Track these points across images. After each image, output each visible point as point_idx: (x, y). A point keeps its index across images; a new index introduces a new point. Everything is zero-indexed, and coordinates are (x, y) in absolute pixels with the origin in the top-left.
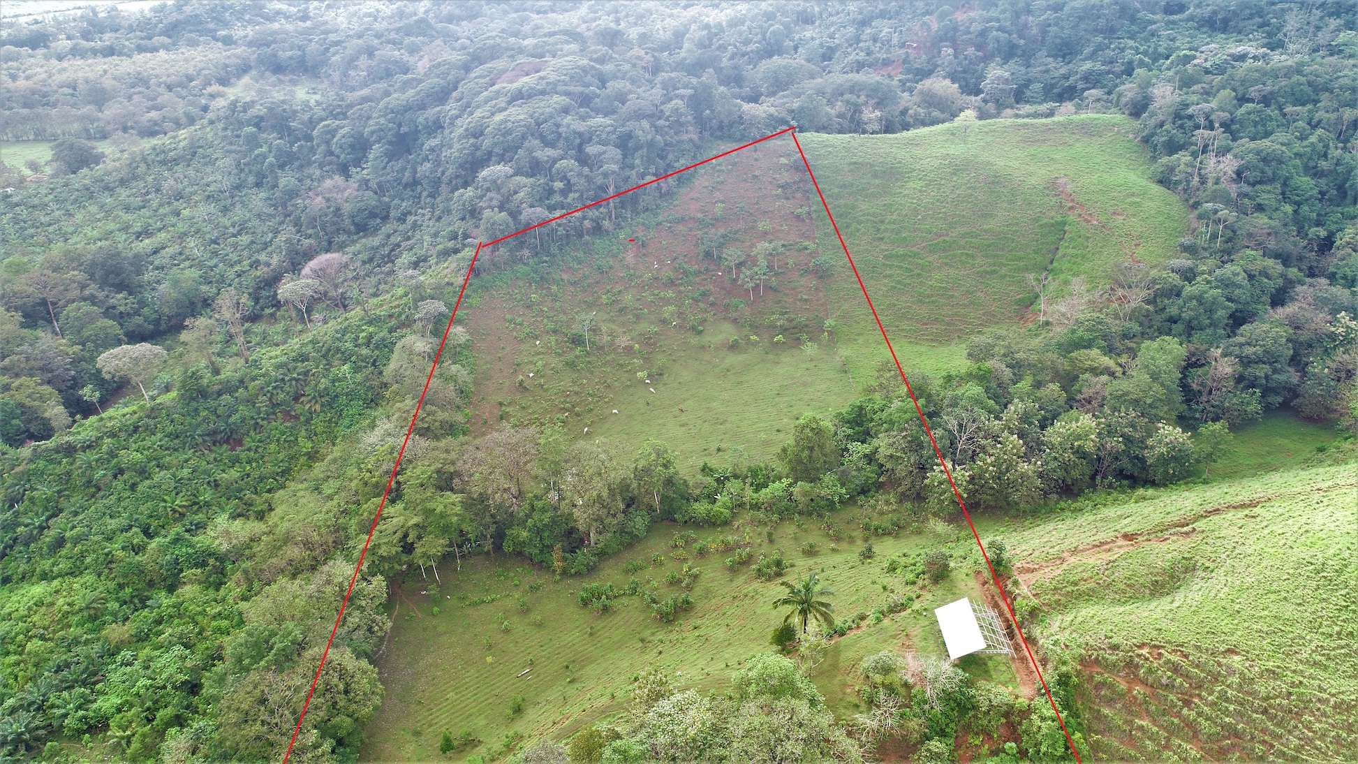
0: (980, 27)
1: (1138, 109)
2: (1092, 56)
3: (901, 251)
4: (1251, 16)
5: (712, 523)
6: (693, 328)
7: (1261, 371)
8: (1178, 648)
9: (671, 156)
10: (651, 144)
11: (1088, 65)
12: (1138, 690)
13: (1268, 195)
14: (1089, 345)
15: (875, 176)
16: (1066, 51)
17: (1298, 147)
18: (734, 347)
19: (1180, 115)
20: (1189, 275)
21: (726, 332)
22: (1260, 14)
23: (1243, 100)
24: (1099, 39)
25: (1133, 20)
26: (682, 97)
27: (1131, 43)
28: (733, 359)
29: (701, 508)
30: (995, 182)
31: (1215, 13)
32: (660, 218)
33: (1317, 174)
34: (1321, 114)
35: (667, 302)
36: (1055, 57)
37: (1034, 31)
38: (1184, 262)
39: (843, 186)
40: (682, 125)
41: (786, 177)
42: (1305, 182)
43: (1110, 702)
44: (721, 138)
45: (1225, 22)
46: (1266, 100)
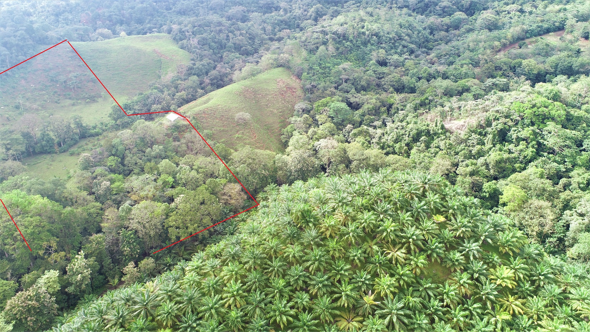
0: (108, 14)
1: (169, 31)
2: (149, 23)
3: (117, 72)
4: (190, 11)
5: (97, 134)
6: (56, 102)
7: (215, 81)
8: (211, 107)
9: (25, 50)
10: (17, 45)
11: (149, 25)
12: (206, 116)
13: (206, 47)
14: (178, 80)
15: (100, 52)
16: (140, 21)
17: (209, 36)
18: (73, 105)
19: (181, 31)
20: (194, 64)
21: (68, 102)
22: (192, 10)
23: (194, 27)
24: (149, 17)
25: (158, 12)
26: (23, 30)
27: (159, 18)
28: (74, 108)
29: (93, 131)
30: (138, 51)
31: (180, 10)
32: (29, 70)
33: (215, 43)
34: (212, 29)
35: (44, 95)
36: (137, 23)
37: (127, 15)
38: (193, 62)
39: (91, 56)
40: (25, 39)
41: (70, 55)
42: (213, 44)
43: (203, 119)
44: (41, 44)
45: (184, 12)
46: (199, 26)
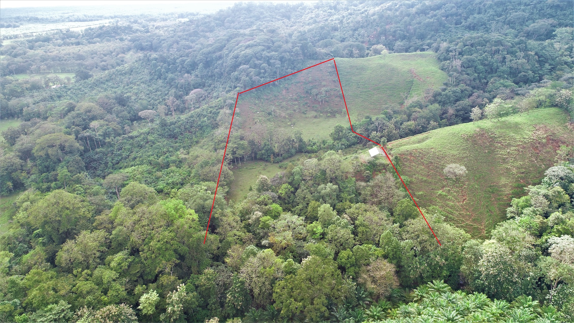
0: (394, 30)
1: (437, 50)
2: (430, 38)
3: (365, 90)
4: (482, 25)
5: (313, 152)
6: (303, 113)
7: (461, 113)
8: (421, 149)
9: (295, 64)
10: (290, 60)
11: (429, 41)
12: (412, 158)
13: (469, 71)
14: (415, 107)
15: (357, 69)
16: (422, 37)
17: (479, 58)
18: (316, 117)
19: (448, 51)
20: (444, 90)
21: (314, 113)
22: (485, 24)
23: (465, 46)
24: (433, 33)
25: (444, 27)
26: (298, 47)
27: (443, 34)
28: (315, 120)
29: (309, 148)
30: (393, 70)
31: (470, 24)
32: (292, 82)
33: (485, 65)
34: (487, 49)
35: (295, 105)
36: (419, 39)
37: (412, 31)
38: (444, 87)
39: (348, 72)
40: (298, 54)
41: (330, 70)
42: (481, 67)
43: (406, 161)
44: (310, 59)
45: (474, 27)
46: (472, 45)
